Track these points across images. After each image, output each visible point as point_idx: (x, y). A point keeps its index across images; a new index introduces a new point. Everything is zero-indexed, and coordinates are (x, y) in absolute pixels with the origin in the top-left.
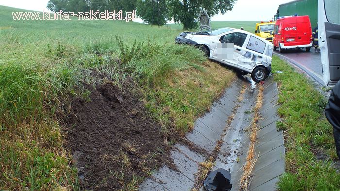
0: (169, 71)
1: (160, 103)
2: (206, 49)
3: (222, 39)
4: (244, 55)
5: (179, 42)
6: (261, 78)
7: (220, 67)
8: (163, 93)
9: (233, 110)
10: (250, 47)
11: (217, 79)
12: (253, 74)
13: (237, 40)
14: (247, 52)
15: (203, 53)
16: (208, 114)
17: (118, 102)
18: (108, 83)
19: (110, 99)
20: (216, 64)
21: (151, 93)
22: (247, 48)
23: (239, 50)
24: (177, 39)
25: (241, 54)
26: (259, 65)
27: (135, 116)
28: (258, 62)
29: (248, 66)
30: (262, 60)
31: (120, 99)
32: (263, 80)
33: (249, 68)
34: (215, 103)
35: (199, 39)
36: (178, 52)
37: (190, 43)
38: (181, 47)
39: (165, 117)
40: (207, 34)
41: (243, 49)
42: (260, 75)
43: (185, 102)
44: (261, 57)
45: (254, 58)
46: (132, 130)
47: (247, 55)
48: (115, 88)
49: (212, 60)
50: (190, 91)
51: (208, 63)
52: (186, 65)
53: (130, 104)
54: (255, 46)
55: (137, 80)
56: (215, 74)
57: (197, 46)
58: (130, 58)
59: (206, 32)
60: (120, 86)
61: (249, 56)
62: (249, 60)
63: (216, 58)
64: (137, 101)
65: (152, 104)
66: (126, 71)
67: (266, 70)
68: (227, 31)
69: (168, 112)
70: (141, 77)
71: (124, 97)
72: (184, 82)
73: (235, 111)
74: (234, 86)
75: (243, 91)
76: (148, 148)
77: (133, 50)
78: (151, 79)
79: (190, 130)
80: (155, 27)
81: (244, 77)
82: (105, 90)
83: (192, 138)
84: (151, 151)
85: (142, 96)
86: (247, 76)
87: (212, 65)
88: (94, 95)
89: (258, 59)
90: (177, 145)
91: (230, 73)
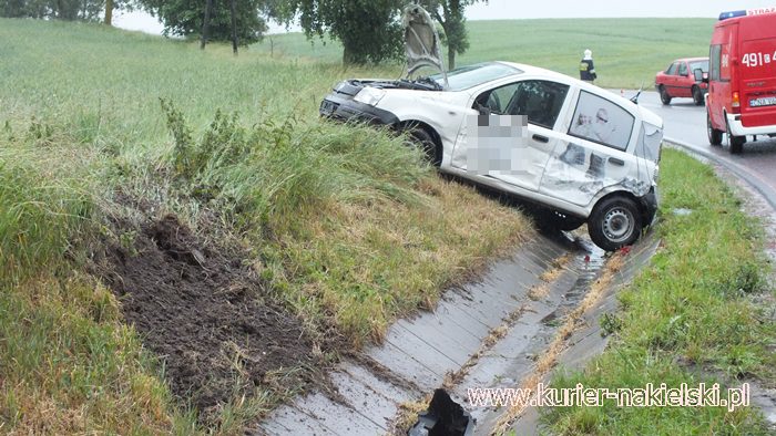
0: (311, 201)
1: (298, 274)
2: (428, 137)
3: (484, 103)
4: (562, 158)
5: (335, 114)
6: (623, 234)
7: (477, 196)
8: (301, 252)
9: (508, 317)
10: (581, 130)
11: (462, 231)
12: (594, 221)
13: (539, 104)
14: (570, 146)
15: (417, 152)
16: (426, 317)
17: (193, 262)
18: (169, 217)
19: (175, 256)
20: (465, 189)
21: (268, 250)
22: (569, 133)
23: (544, 140)
24: (326, 104)
25: (552, 153)
26: (613, 190)
27: (238, 297)
28: (610, 181)
29: (575, 193)
30: (621, 173)
31: (199, 256)
32: (632, 242)
33: (580, 201)
34: (449, 294)
35: (407, 105)
36: (337, 147)
37: (376, 117)
38: (342, 132)
39: (313, 304)
40: (428, 85)
41: (557, 134)
42: (617, 226)
43: (362, 278)
44: (620, 163)
45: (595, 165)
46: (236, 325)
47: (570, 156)
48: (184, 231)
49: (449, 176)
50: (375, 254)
51: (437, 183)
52: (362, 188)
53: (223, 271)
54: (597, 126)
55: (229, 217)
56: (453, 216)
57: (398, 126)
58: (202, 160)
59: (428, 81)
60: (192, 226)
61: (579, 159)
62: (579, 174)
63: (463, 168)
64: (237, 265)
65: (277, 273)
66: (196, 195)
67: (639, 210)
68: (502, 74)
69: (320, 296)
70: (239, 210)
71: (207, 253)
72: (359, 230)
73: (513, 319)
74: (524, 259)
75: (553, 275)
76: (277, 359)
77: (210, 137)
78: (264, 217)
79: (378, 341)
80: (220, 52)
81: (570, 236)
82: (163, 234)
83: (380, 357)
84: (287, 365)
85: (247, 255)
86: (583, 233)
87: (450, 190)
88: (139, 244)
89: (608, 168)
90: (344, 365)
91: (514, 216)
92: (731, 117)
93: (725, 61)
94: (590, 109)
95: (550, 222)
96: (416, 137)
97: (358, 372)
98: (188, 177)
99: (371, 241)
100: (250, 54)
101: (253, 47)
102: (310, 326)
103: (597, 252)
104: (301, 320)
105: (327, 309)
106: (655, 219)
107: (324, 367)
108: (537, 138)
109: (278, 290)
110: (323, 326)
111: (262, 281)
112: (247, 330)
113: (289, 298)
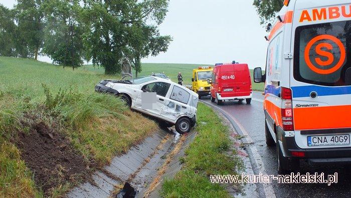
0: (90, 117)
1: (83, 141)
2: (127, 98)
3: (144, 88)
4: (168, 106)
5: (99, 90)
6: (185, 129)
7: (142, 116)
8: (85, 134)
9: (150, 155)
10: (174, 97)
11: (137, 128)
12: (177, 125)
13: (161, 89)
14: (170, 102)
15: (124, 102)
16: (124, 155)
17: (49, 137)
18: (41, 123)
19: (43, 135)
20: (138, 114)
21: (74, 134)
22: (170, 98)
23: (163, 100)
24: (97, 87)
25: (165, 104)
26: (183, 116)
27: (63, 149)
28: (182, 113)
29: (171, 116)
30: (186, 111)
31: (51, 135)
32: (188, 131)
33: (173, 119)
34: (132, 148)
35: (121, 88)
36: (98, 100)
37: (111, 91)
38: (101, 95)
39: (88, 152)
40: (128, 82)
41: (167, 98)
42: (184, 127)
43: (104, 144)
44: (185, 108)
45: (178, 108)
46: (62, 159)
47: (170, 105)
48: (47, 127)
49: (133, 110)
50: (109, 135)
51: (130, 112)
52: (105, 113)
53: (59, 140)
54: (179, 96)
55: (62, 122)
56: (134, 123)
57: (118, 94)
58: (55, 103)
59: (128, 81)
60: (50, 126)
61: (173, 106)
62: (173, 111)
63: (139, 108)
64: (63, 139)
65: (77, 141)
66: (52, 115)
67: (190, 122)
68: (150, 80)
69: (90, 149)
70: (66, 120)
71: (54, 134)
72: (104, 127)
73: (152, 156)
74: (155, 136)
75: (164, 141)
76: (75, 171)
77: (58, 96)
78: (74, 122)
79: (108, 164)
80: (69, 69)
81: (170, 129)
82: (40, 129)
83: (109, 169)
84: (78, 172)
85: (67, 135)
86: (173, 128)
87: (134, 114)
88: (31, 131)
89: (181, 109)
90: (97, 172)
91: (153, 123)
92: (218, 94)
93: (217, 78)
94: (176, 91)
95: (164, 125)
96: (123, 98)
97: (101, 174)
98: (50, 109)
99: (108, 131)
100: (78, 70)
101: (79, 68)
102: (87, 159)
103: (178, 134)
104: (83, 157)
105: (92, 153)
106: (196, 125)
107: (90, 173)
108: (160, 99)
109: (77, 147)
110: (91, 159)
111: (72, 144)
112: (66, 161)
113: (80, 149)
